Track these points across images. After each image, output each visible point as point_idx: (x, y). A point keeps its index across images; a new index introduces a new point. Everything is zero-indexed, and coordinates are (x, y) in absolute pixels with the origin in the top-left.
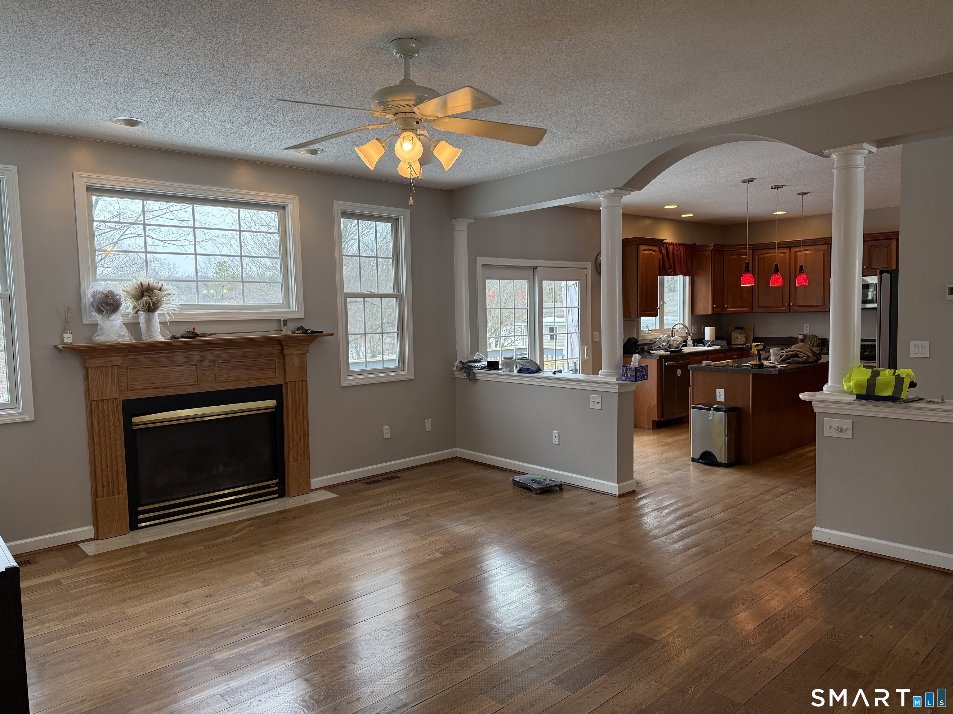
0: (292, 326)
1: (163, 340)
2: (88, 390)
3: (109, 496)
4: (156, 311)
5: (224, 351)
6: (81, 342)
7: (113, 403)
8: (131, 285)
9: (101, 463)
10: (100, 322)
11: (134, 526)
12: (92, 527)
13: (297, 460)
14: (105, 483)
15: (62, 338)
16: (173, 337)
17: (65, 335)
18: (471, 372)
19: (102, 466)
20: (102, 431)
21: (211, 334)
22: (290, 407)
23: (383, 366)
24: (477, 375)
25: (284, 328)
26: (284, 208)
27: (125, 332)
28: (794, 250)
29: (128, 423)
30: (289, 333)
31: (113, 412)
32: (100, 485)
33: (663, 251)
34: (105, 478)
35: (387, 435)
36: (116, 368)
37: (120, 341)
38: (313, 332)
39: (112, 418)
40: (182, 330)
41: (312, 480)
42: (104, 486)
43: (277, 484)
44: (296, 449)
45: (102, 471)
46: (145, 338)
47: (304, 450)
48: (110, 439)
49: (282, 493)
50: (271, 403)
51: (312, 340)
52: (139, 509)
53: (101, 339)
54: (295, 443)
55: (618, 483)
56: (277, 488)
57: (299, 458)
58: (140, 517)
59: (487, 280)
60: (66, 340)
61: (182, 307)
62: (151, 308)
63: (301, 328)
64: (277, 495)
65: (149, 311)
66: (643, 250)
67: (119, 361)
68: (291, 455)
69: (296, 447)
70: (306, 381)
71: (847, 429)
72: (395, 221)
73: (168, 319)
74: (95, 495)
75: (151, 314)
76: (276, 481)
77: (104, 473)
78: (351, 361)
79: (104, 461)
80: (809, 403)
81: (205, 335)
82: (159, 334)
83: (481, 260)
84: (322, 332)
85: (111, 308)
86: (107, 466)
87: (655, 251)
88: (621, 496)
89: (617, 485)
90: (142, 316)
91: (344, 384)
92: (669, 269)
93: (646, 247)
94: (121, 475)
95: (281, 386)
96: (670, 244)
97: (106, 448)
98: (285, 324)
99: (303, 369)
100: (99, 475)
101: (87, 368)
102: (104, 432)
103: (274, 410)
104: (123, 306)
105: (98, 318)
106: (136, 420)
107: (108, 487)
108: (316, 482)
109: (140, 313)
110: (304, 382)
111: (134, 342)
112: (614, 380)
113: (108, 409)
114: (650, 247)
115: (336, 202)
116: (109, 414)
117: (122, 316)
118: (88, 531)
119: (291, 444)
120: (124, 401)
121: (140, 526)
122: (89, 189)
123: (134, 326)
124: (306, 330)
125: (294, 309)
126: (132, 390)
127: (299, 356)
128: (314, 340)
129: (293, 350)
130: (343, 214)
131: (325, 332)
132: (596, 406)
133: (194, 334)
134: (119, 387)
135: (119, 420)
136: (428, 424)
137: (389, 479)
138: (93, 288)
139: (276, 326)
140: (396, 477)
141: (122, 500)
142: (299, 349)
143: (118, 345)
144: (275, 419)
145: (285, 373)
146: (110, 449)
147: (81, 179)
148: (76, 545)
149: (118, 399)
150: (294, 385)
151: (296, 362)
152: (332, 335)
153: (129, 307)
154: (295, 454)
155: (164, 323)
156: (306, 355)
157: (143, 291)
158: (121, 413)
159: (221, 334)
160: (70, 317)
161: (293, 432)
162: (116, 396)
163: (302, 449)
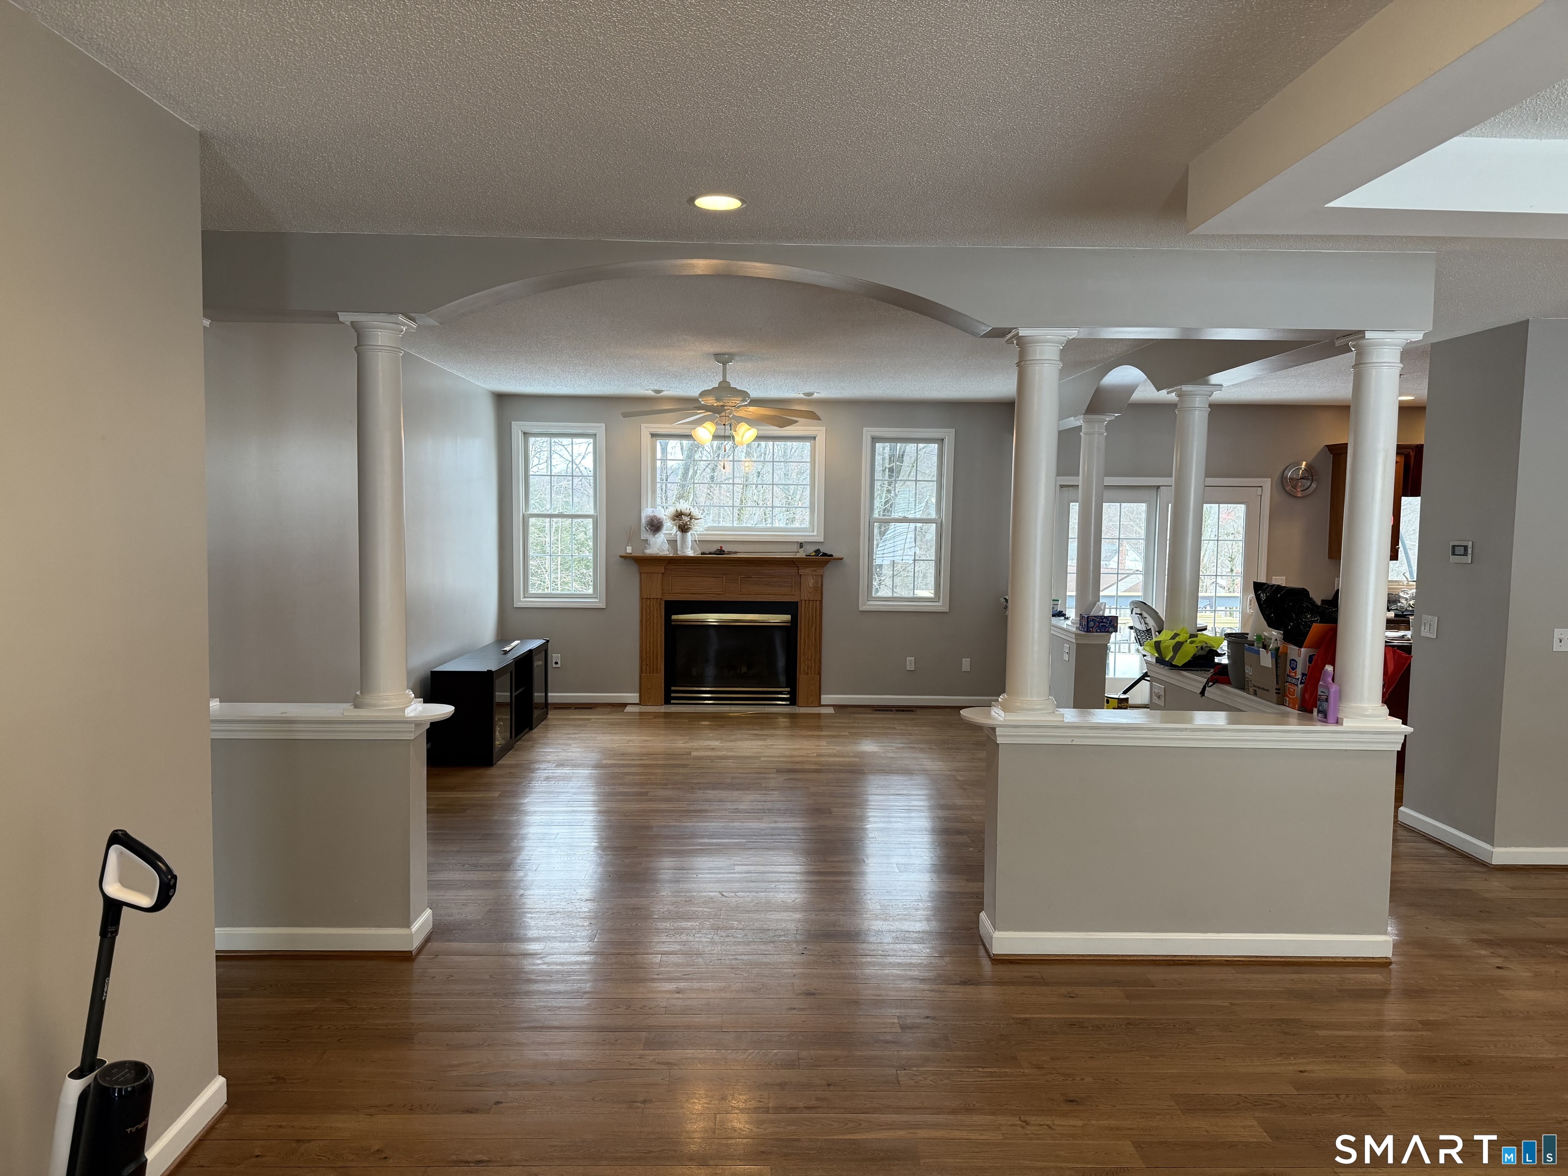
0: (811, 550)
1: (695, 555)
2: (641, 590)
3: (650, 673)
4: (688, 532)
5: (747, 568)
6: (638, 554)
7: (658, 602)
8: (671, 510)
10: (649, 539)
11: (668, 701)
12: (638, 695)
13: (808, 674)
14: (648, 663)
15: (626, 549)
16: (703, 553)
17: (628, 548)
19: (647, 649)
20: (648, 623)
21: (736, 553)
22: (803, 624)
25: (800, 550)
26: (814, 438)
27: (666, 546)
29: (668, 619)
30: (804, 555)
31: (657, 609)
32: (644, 663)
34: (648, 659)
35: (910, 666)
36: (661, 574)
37: (661, 554)
38: (825, 555)
39: (656, 614)
40: (711, 548)
41: (822, 696)
42: (647, 665)
43: (790, 692)
44: (807, 663)
45: (646, 653)
46: (680, 553)
47: (815, 666)
48: (653, 629)
49: (794, 701)
50: (787, 617)
51: (825, 562)
52: (673, 688)
53: (650, 551)
54: (807, 657)
56: (788, 696)
57: (810, 672)
58: (673, 695)
59: (1071, 504)
60: (628, 551)
61: (708, 529)
62: (684, 529)
63: (818, 551)
64: (788, 703)
65: (683, 532)
67: (662, 570)
68: (802, 668)
69: (807, 661)
70: (821, 601)
72: (940, 442)
73: (698, 538)
74: (641, 671)
75: (685, 534)
76: (788, 689)
77: (648, 655)
79: (648, 645)
81: (729, 553)
82: (690, 549)
84: (831, 556)
85: (657, 528)
86: (650, 650)
90: (679, 535)
91: (862, 608)
94: (659, 658)
95: (797, 603)
97: (650, 635)
98: (802, 547)
99: (819, 589)
100: (644, 656)
101: (641, 573)
102: (650, 623)
103: (790, 624)
104: (665, 527)
105: (649, 535)
106: (674, 617)
107: (650, 666)
108: (826, 698)
110: (818, 602)
111: (672, 555)
113: (653, 606)
115: (865, 429)
116: (653, 610)
117: (665, 534)
118: (634, 697)
119: (803, 657)
120: (665, 601)
121: (672, 701)
122: (653, 435)
123: (673, 542)
124: (820, 552)
125: (815, 533)
126: (672, 593)
127: (814, 577)
128: (827, 562)
129: (808, 571)
130: (875, 440)
131: (836, 555)
132: (1066, 657)
133: (721, 552)
134: (663, 589)
135: (661, 616)
136: (966, 664)
137: (903, 711)
138: (647, 512)
139: (795, 548)
140: (912, 711)
141: (659, 678)
142: (814, 571)
143: (662, 557)
144: (790, 632)
145: (800, 591)
146: (653, 637)
147: (646, 429)
148: (625, 705)
149: (661, 599)
150: (809, 603)
151: (812, 582)
152: (842, 559)
153: (670, 528)
154: (806, 667)
155: (695, 541)
156: (822, 576)
157: (678, 515)
158: (663, 611)
159: (743, 553)
160: (633, 535)
161: (805, 646)
162: (660, 597)
163: (814, 664)
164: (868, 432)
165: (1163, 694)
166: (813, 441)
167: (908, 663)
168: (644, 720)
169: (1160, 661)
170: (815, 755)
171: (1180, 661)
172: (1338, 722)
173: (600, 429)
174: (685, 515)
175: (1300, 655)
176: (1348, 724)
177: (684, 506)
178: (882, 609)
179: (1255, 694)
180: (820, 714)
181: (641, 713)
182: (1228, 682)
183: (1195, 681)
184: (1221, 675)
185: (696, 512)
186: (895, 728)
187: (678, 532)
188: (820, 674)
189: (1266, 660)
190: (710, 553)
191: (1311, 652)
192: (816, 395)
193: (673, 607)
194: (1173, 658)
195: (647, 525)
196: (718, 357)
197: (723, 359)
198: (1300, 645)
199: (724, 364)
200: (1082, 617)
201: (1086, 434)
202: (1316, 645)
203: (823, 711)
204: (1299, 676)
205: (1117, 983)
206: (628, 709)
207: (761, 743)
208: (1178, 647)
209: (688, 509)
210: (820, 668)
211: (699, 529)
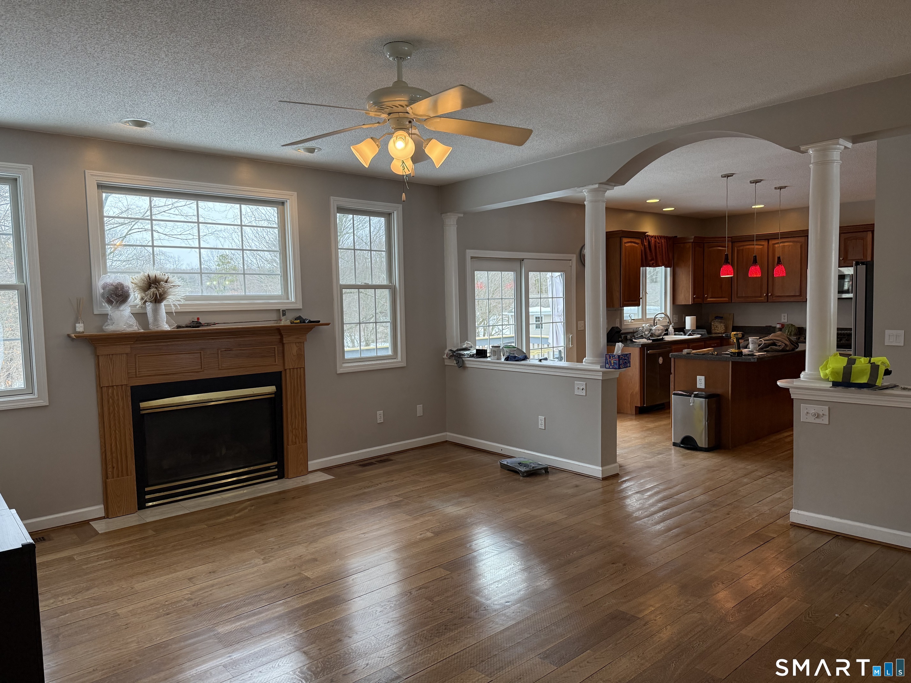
0: (291, 316)
1: (169, 329)
2: (99, 377)
3: (118, 476)
4: (162, 302)
5: (228, 340)
6: (93, 331)
7: (122, 388)
8: (139, 277)
9: (111, 445)
10: (110, 312)
11: (142, 506)
12: (102, 506)
13: (296, 443)
14: (115, 465)
15: (75, 327)
16: (178, 327)
17: (77, 325)
18: (460, 360)
19: (111, 449)
20: (112, 416)
21: (215, 324)
22: (289, 393)
23: (377, 354)
24: (466, 362)
25: (283, 318)
26: (283, 203)
27: (133, 321)
28: (772, 242)
29: (136, 409)
30: (288, 323)
31: (122, 398)
32: (110, 466)
33: (645, 244)
34: (114, 460)
35: (380, 420)
36: (125, 355)
37: (129, 330)
38: (310, 322)
39: (121, 404)
40: (186, 320)
41: (309, 463)
42: (113, 468)
43: (276, 466)
44: (294, 433)
45: (112, 454)
46: (152, 328)
47: (302, 434)
48: (119, 423)
49: (281, 474)
50: (271, 389)
51: (309, 329)
52: (147, 489)
53: (110, 328)
54: (293, 427)
55: (602, 466)
56: (276, 470)
57: (298, 442)
58: (147, 497)
59: (475, 272)
60: (78, 330)
61: (187, 298)
62: (158, 299)
63: (299, 318)
64: (276, 477)
65: (156, 302)
66: (625, 243)
67: (127, 349)
68: (289, 438)
69: (294, 431)
70: (304, 368)
71: (823, 415)
72: (388, 216)
73: (174, 309)
74: (105, 476)
75: (157, 304)
76: (276, 463)
77: (114, 455)
78: (346, 349)
79: (113, 444)
80: (786, 390)
81: (208, 324)
82: (165, 323)
83: (470, 253)
84: (319, 321)
85: (121, 299)
86: (116, 448)
87: (637, 244)
88: (604, 479)
89: (601, 468)
90: (149, 307)
91: (340, 371)
92: (651, 261)
93: (629, 240)
94: (129, 457)
95: (280, 372)
96: (652, 237)
97: (115, 431)
98: (284, 314)
99: (301, 356)
100: (108, 457)
101: (98, 356)
102: (114, 416)
103: (273, 396)
104: (131, 297)
105: (108, 309)
106: (143, 405)
107: (118, 468)
108: (313, 464)
109: (148, 304)
110: (302, 369)
111: (142, 331)
112: (598, 367)
113: (117, 395)
114: (632, 240)
115: (332, 198)
116: (118, 400)
117: (131, 306)
118: (98, 510)
119: (290, 428)
120: (132, 387)
121: (148, 505)
122: (100, 186)
123: (141, 316)
124: (302, 319)
125: (292, 300)
126: (140, 377)
127: (297, 344)
128: (312, 329)
129: (292, 339)
130: (337, 210)
131: (322, 321)
133: (198, 324)
134: (128, 373)
135: (128, 405)
137: (382, 461)
139: (275, 316)
140: (389, 460)
141: (131, 481)
142: (298, 338)
144: (274, 404)
145: (284, 360)
147: (91, 178)
148: (86, 523)
149: (127, 385)
150: (290, 371)
151: (294, 350)
152: (328, 324)
153: (137, 298)
154: (294, 437)
155: (170, 313)
156: (304, 343)
157: (150, 282)
158: (129, 399)
159: (221, 324)
161: (292, 416)
162: (125, 382)
163: (300, 433)
164: (335, 201)
166: (281, 207)
167: (378, 417)
173: (23, 171)
177: (156, 271)
178: (357, 370)
185: (174, 279)
188: (307, 441)
193: (141, 393)
195: (107, 295)
203: (311, 477)
206: (92, 526)
210: (306, 435)
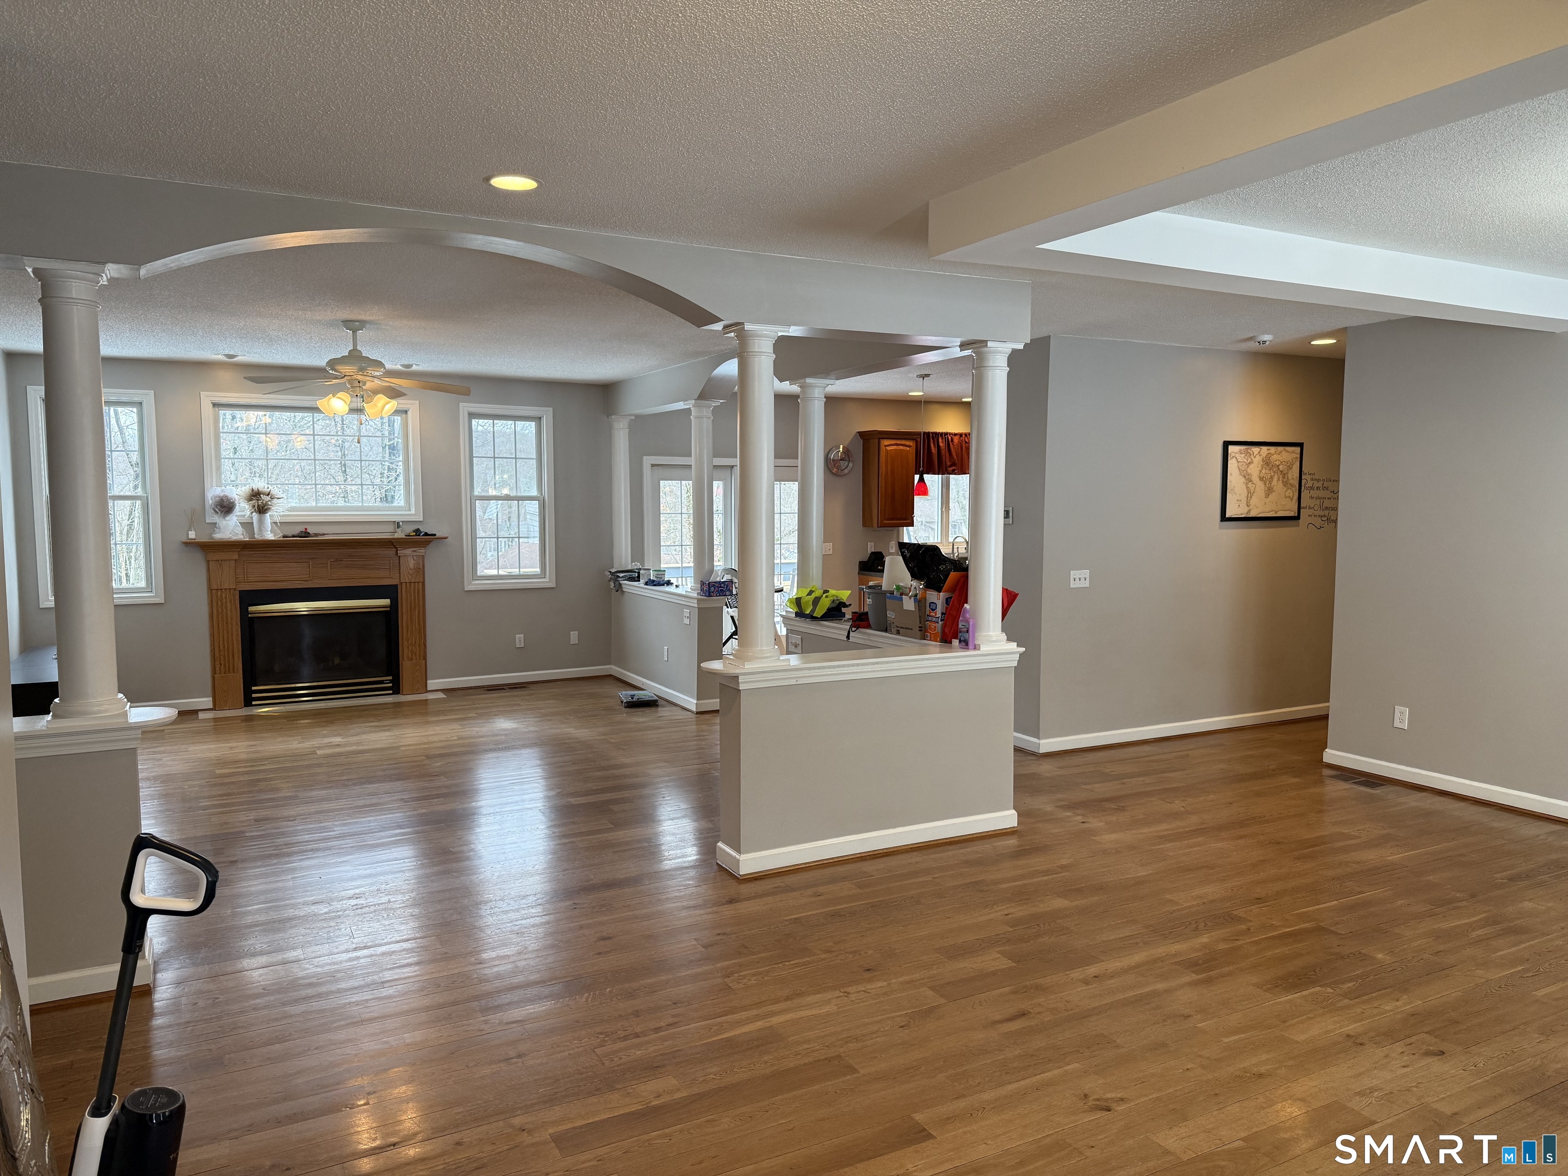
0: (410, 529)
1: (275, 538)
2: (209, 580)
3: (225, 673)
4: (267, 513)
5: (336, 551)
6: (203, 538)
7: (231, 592)
8: (245, 490)
9: (219, 643)
10: (218, 521)
11: (248, 702)
12: (211, 699)
13: (412, 659)
14: (222, 662)
15: (188, 535)
16: (285, 536)
17: (190, 532)
18: (617, 583)
19: (219, 647)
20: (220, 616)
21: (324, 535)
22: (404, 608)
24: (623, 586)
25: (398, 530)
26: (406, 412)
27: (240, 530)
29: (244, 611)
30: (403, 535)
31: (230, 601)
32: (217, 663)
34: (222, 657)
35: (520, 644)
36: (233, 562)
37: (234, 538)
38: (426, 534)
39: (229, 606)
40: (297, 530)
41: (429, 682)
42: (221, 664)
43: (391, 681)
44: (410, 649)
45: (220, 651)
46: (257, 537)
47: (420, 650)
48: (227, 623)
49: (396, 690)
50: (387, 602)
51: (427, 542)
52: (254, 688)
53: (219, 536)
54: (410, 642)
56: (391, 685)
57: (414, 657)
58: (254, 695)
59: (661, 482)
60: (190, 537)
61: (292, 509)
62: (262, 510)
63: (417, 532)
64: (391, 692)
65: (260, 513)
67: (236, 556)
68: (405, 654)
69: (410, 647)
70: (423, 583)
72: (538, 420)
73: (278, 520)
74: (214, 672)
75: (262, 515)
76: (390, 678)
77: (222, 653)
79: (222, 642)
81: (316, 535)
82: (269, 532)
83: (648, 461)
84: (435, 535)
85: (226, 509)
86: (224, 647)
87: (909, 446)
88: (698, 713)
90: (255, 516)
91: (468, 588)
94: (236, 656)
95: (396, 586)
97: (223, 631)
98: (399, 527)
99: (420, 570)
100: (217, 654)
101: (209, 561)
102: (222, 617)
103: (389, 609)
104: (237, 509)
105: (216, 519)
106: (251, 609)
107: (225, 665)
108: (432, 684)
110: (420, 584)
111: (247, 539)
113: (226, 598)
114: (899, 442)
115: (460, 404)
116: (226, 602)
117: (238, 516)
118: (206, 702)
119: (405, 643)
120: (240, 592)
121: (254, 703)
122: (215, 405)
123: (247, 526)
124: (421, 532)
125: (413, 512)
126: (248, 582)
127: (415, 558)
128: (430, 542)
129: (408, 551)
130: (472, 415)
131: (438, 535)
132: (687, 621)
133: (306, 534)
134: (237, 578)
135: (236, 608)
136: (574, 637)
137: (516, 688)
138: (213, 492)
139: (391, 528)
140: (524, 687)
141: (237, 678)
142: (415, 551)
143: (233, 542)
144: (390, 617)
145: (400, 573)
146: (228, 632)
147: (207, 398)
148: (196, 712)
149: (235, 589)
150: (410, 585)
151: (412, 563)
152: (446, 538)
153: (243, 509)
154: (410, 653)
155: (276, 523)
156: (423, 556)
157: (255, 495)
158: (238, 602)
159: (332, 534)
160: (196, 517)
161: (407, 631)
162: (233, 587)
163: (418, 649)
164: (465, 407)
165: (800, 644)
166: (404, 416)
167: (517, 641)
168: (220, 727)
169: (800, 614)
170: (456, 738)
171: (819, 613)
172: (976, 647)
173: (148, 397)
174: (264, 494)
175: (938, 599)
176: (984, 648)
177: (260, 484)
178: (488, 587)
179: (898, 633)
180: (427, 700)
181: (216, 720)
182: (868, 626)
183: (837, 630)
184: (861, 621)
185: (275, 491)
186: (519, 705)
187: (254, 514)
188: (425, 658)
189: (909, 604)
190: (293, 536)
191: (948, 595)
192: (414, 368)
193: (250, 597)
194: (813, 611)
195: (216, 506)
196: (347, 323)
197: (353, 326)
198: (939, 590)
199: (354, 332)
200: (702, 583)
201: (695, 417)
202: (952, 590)
203: (430, 696)
204: (939, 615)
205: (844, 879)
206: (202, 715)
207: (387, 734)
208: (816, 601)
209: (266, 487)
210: (425, 653)
211: (279, 511)
